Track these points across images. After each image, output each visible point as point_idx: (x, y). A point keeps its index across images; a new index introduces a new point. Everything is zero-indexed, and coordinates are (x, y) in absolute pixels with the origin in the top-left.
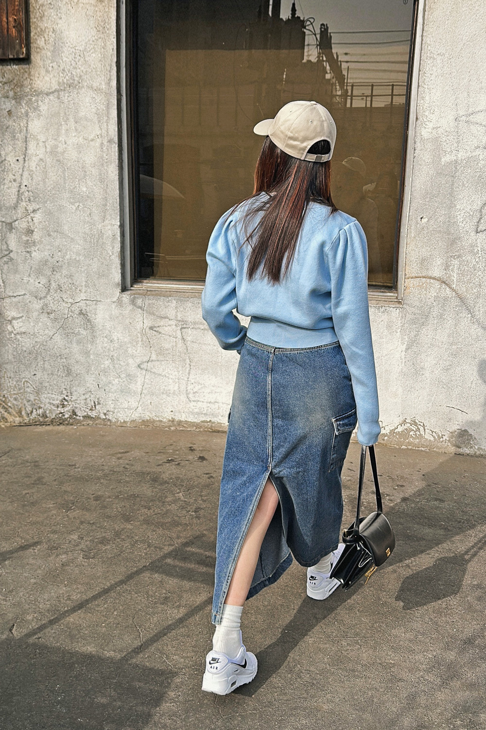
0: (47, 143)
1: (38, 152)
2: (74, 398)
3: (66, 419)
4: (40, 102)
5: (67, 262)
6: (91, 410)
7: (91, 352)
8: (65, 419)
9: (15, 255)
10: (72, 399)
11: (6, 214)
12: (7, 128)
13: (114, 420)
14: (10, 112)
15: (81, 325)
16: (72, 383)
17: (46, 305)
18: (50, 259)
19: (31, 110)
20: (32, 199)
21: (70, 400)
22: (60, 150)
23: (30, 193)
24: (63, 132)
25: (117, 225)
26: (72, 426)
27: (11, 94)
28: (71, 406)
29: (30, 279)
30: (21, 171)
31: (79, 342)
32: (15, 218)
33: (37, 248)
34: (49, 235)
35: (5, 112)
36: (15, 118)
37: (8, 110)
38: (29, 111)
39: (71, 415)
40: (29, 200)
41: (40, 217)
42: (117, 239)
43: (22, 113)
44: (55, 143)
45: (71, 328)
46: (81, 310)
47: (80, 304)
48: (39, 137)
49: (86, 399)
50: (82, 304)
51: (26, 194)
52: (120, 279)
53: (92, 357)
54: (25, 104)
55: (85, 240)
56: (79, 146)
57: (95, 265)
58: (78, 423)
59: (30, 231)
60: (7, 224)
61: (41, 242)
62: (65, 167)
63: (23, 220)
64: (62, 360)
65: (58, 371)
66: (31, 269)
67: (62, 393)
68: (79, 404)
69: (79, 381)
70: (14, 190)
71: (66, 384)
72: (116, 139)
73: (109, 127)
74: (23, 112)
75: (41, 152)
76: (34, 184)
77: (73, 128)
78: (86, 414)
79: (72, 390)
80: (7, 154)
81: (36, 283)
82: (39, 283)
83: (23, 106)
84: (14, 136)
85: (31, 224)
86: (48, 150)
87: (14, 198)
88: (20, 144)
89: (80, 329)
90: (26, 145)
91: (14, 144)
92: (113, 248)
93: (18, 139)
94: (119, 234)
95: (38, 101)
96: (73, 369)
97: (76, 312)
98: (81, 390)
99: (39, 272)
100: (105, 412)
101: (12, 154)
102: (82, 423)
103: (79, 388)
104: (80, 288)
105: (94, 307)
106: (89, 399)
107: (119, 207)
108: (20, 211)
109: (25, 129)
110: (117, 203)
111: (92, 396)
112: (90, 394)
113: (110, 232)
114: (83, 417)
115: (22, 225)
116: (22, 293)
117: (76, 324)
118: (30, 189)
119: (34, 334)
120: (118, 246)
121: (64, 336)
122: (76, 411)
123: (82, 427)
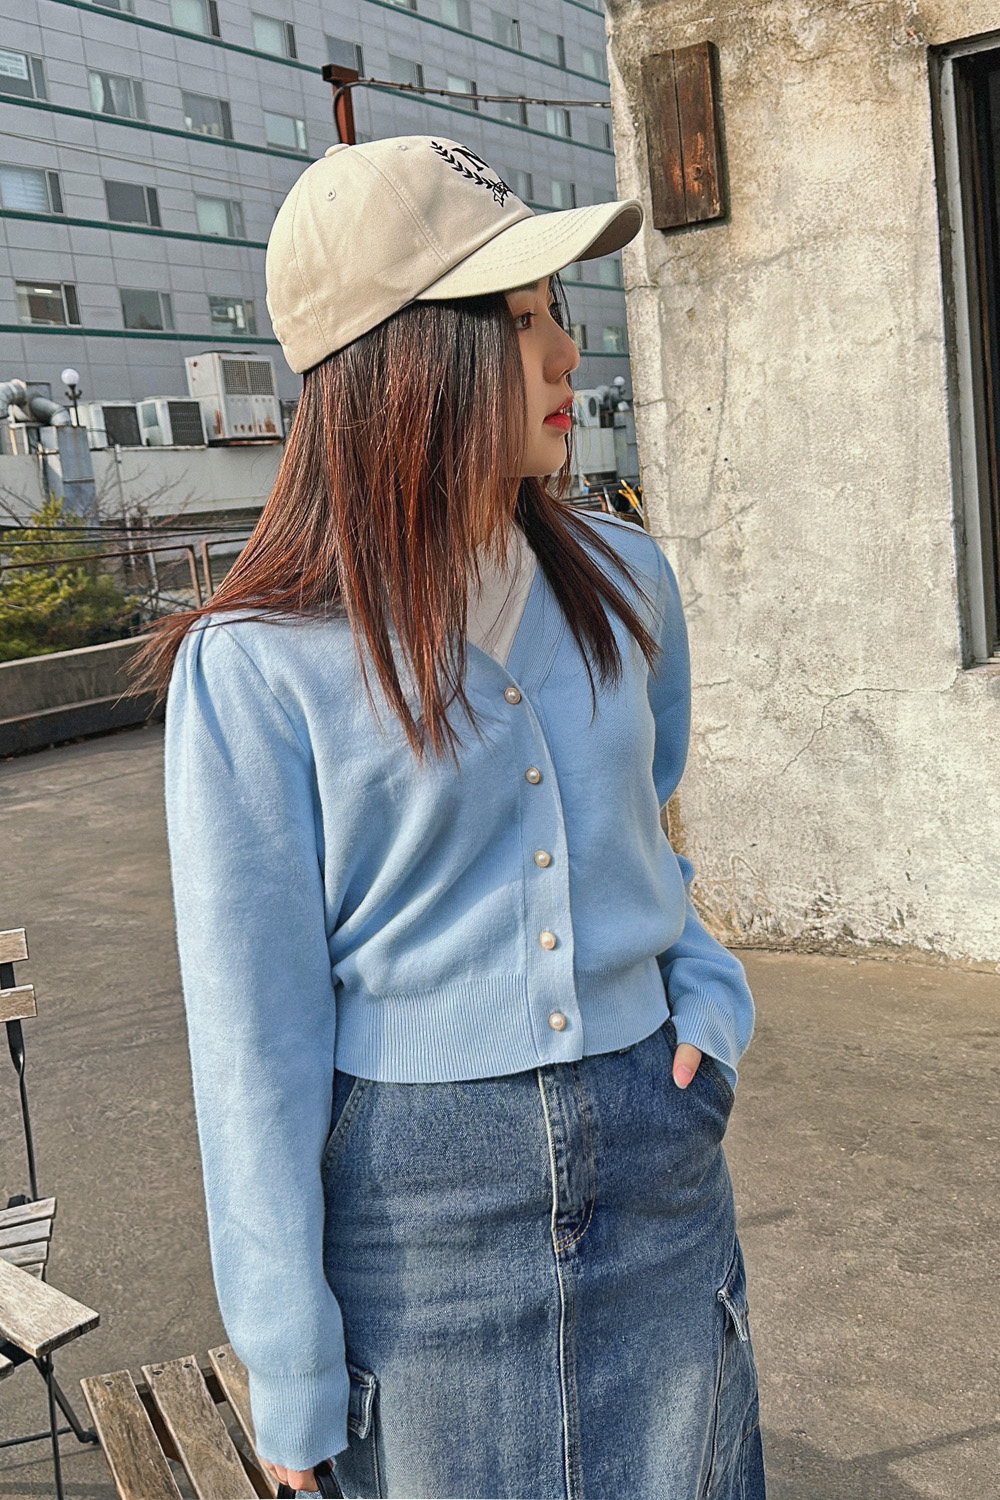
0: (767, 366)
1: (748, 387)
2: (844, 900)
3: (829, 944)
4: (751, 283)
5: (816, 609)
6: (893, 927)
7: (885, 802)
8: (826, 941)
9: (708, 602)
10: (840, 902)
11: (688, 521)
12: (687, 346)
13: (954, 956)
14: (691, 313)
15: (856, 744)
16: (839, 866)
17: (773, 702)
18: (777, 605)
19: (732, 300)
20: (738, 484)
21: (836, 903)
22: (795, 375)
23: (735, 472)
24: (803, 336)
25: (947, 521)
26: (845, 959)
27: (693, 274)
28: (840, 915)
29: (739, 650)
30: (715, 430)
31: (851, 781)
32: (705, 528)
33: (749, 586)
34: (775, 557)
35: (682, 316)
36: (702, 322)
37: (686, 309)
38: (730, 303)
39: (839, 935)
40: (734, 488)
41: (754, 522)
42: (947, 552)
43: (716, 312)
44: (785, 363)
45: (831, 751)
46: (857, 711)
47: (853, 698)
48: (750, 355)
49: (876, 904)
50: (859, 699)
51: (727, 476)
52: (959, 640)
54: (722, 291)
55: (861, 561)
56: (842, 361)
57: (888, 614)
58: (858, 954)
59: (736, 552)
60: (690, 541)
61: (757, 572)
62: (809, 412)
63: (721, 529)
64: (812, 818)
65: (803, 839)
66: (739, 630)
67: (814, 886)
68: (858, 912)
69: (856, 864)
70: (703, 473)
71: (824, 867)
72: (940, 332)
73: (921, 306)
74: (718, 308)
75: (755, 387)
76: (742, 453)
77: (827, 324)
78: (878, 935)
79: (840, 882)
80: (687, 400)
81: (751, 658)
82: (757, 656)
83: (717, 296)
84: (702, 361)
85: (736, 537)
86: (769, 379)
87: (702, 487)
88: (712, 374)
89: (854, 753)
90: (725, 375)
91: (701, 377)
92: (937, 571)
93: (708, 366)
94: (952, 540)
95: (747, 281)
96: (839, 837)
97: (843, 715)
98: (864, 883)
99: (756, 634)
100: (930, 935)
101: (697, 398)
102: (870, 954)
103: (857, 878)
104: (853, 664)
105: (889, 703)
106: (884, 904)
107: (950, 480)
108: (716, 511)
109: (722, 342)
110: (944, 472)
111: (892, 897)
113: (927, 537)
114: (871, 941)
115: (719, 540)
116: (724, 679)
117: (845, 742)
118: (734, 465)
119: (750, 763)
120: (949, 569)
121: (814, 766)
122: (853, 926)
123: (870, 963)
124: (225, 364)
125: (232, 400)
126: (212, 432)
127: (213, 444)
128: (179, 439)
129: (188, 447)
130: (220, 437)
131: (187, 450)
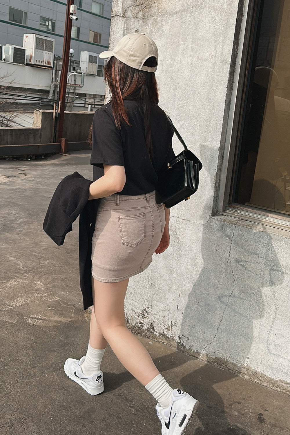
2: (154, 312)
3: (144, 330)
4: (164, 23)
6: (167, 329)
10: (152, 313)
16: (154, 296)
19: (155, 30)
21: (150, 313)
26: (149, 340)
28: (150, 319)
38: (153, 31)
39: (149, 328)
46: (172, 226)
49: (164, 316)
50: (173, 221)
53: (175, 276)
54: (151, 24)
56: (193, 66)
58: (154, 338)
67: (144, 303)
68: (157, 319)
69: (160, 297)
72: (229, 61)
78: (162, 331)
83: (148, 26)
95: (162, 22)
96: (156, 283)
102: (158, 339)
103: (159, 303)
112: (168, 312)
114: (159, 333)
122: (154, 325)
124: (37, 38)
125: (37, 51)
126: (28, 60)
127: (28, 65)
128: (15, 61)
129: (18, 64)
130: (31, 63)
131: (18, 65)
